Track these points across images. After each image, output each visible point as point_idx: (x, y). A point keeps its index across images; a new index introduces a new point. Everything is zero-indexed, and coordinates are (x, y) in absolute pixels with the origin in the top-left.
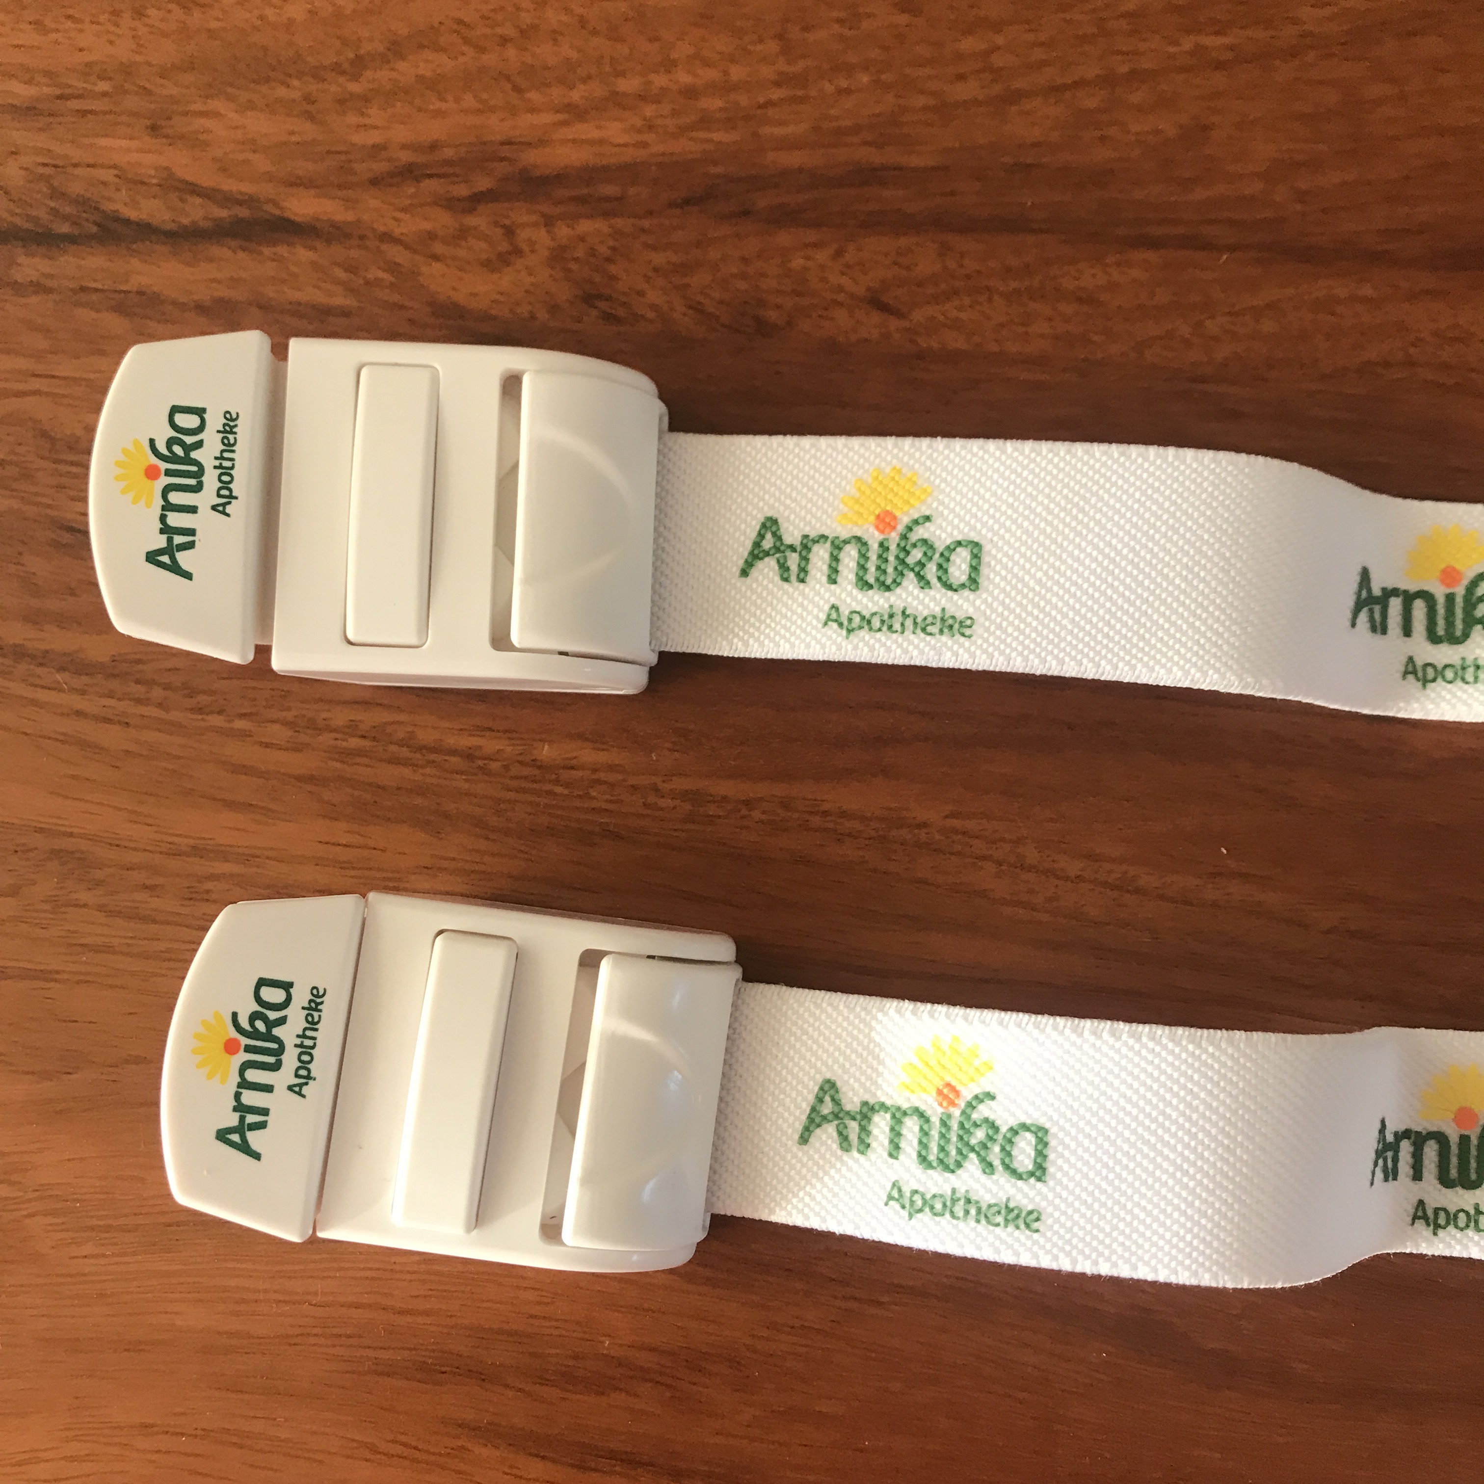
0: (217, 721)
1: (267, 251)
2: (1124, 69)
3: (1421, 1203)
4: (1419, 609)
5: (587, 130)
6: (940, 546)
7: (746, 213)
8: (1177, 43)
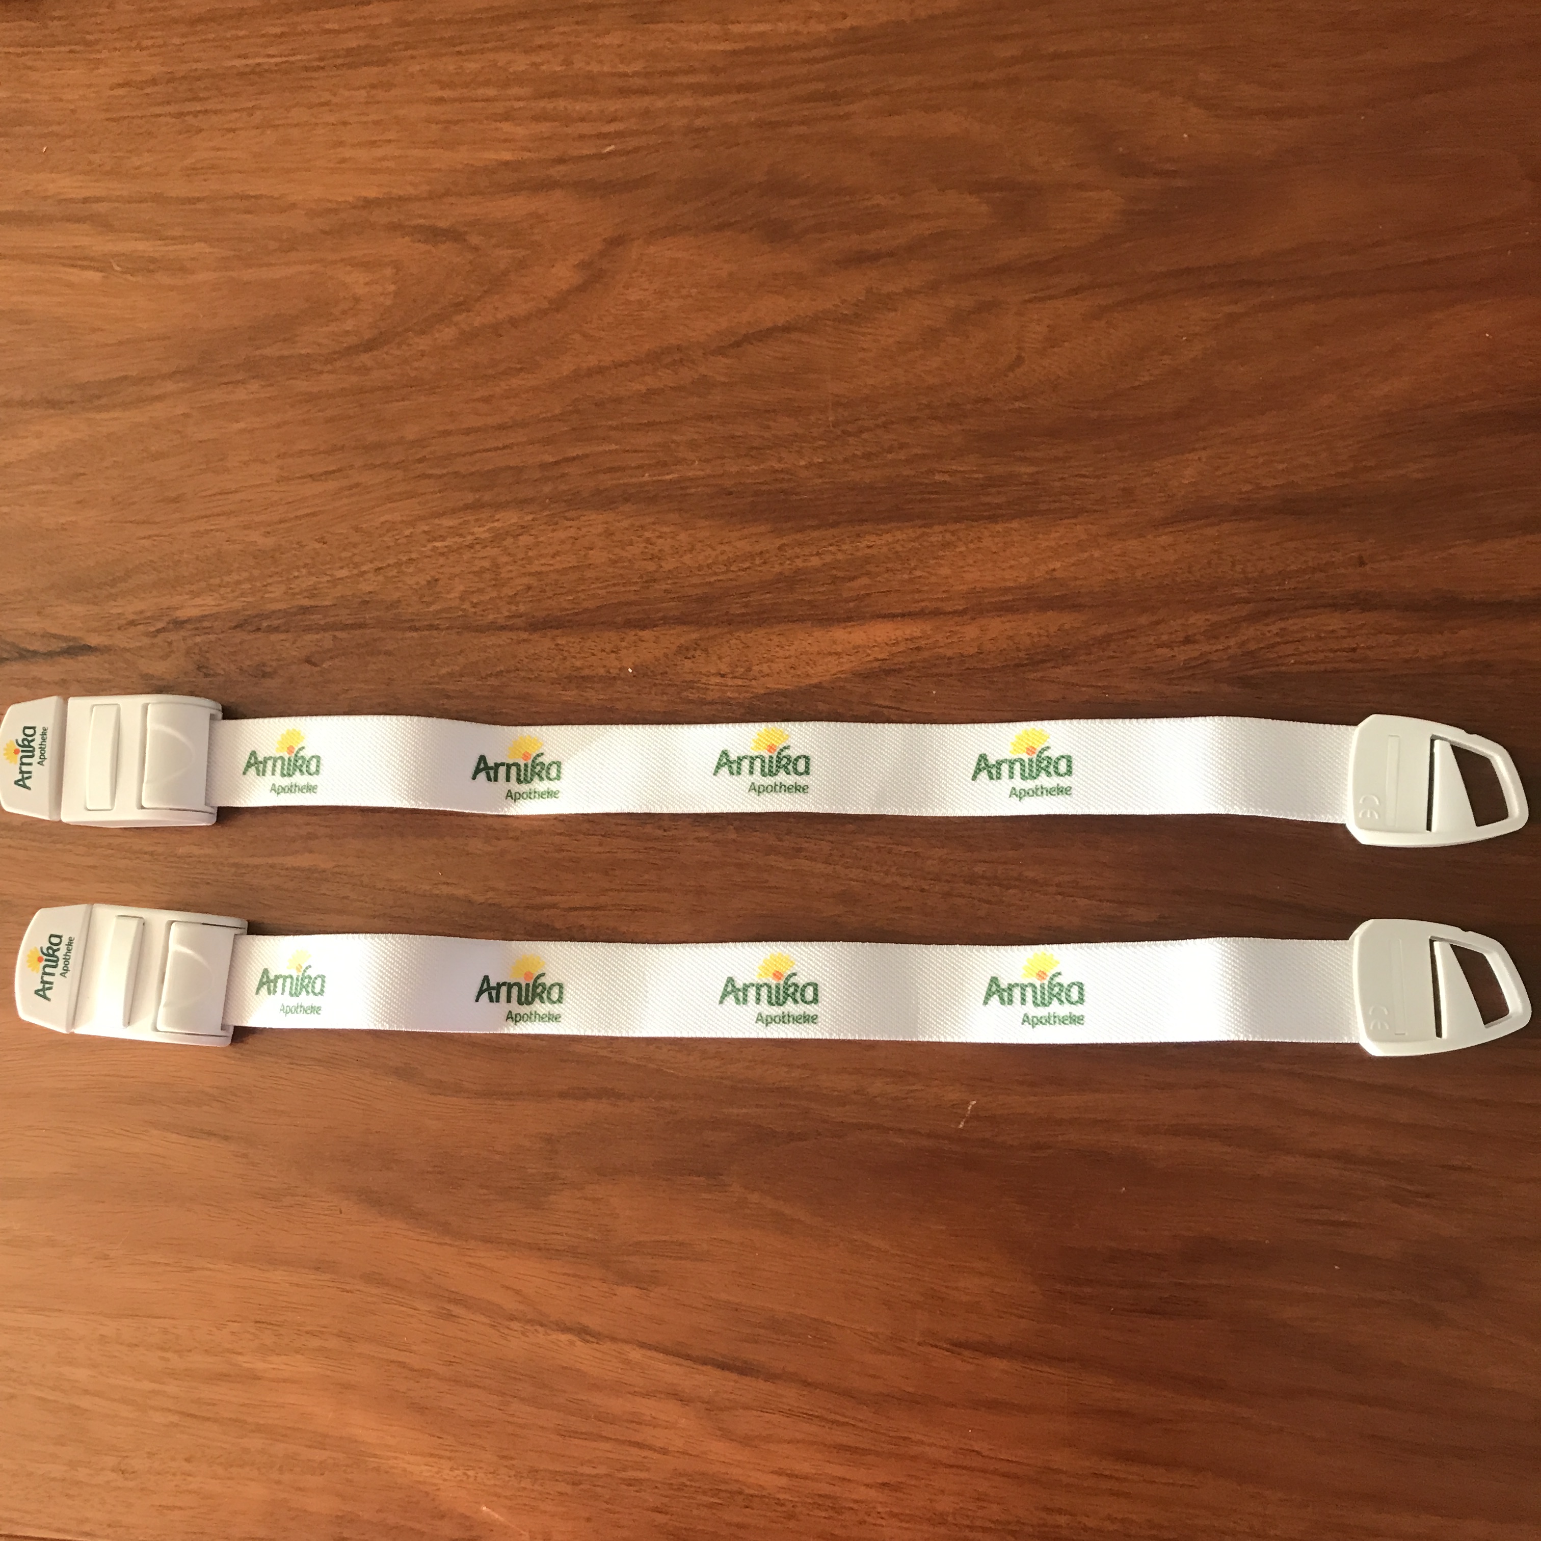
0: (59, 846)
1: (80, 658)
2: (404, 559)
3: (510, 1012)
4: (514, 770)
5: (198, 601)
6: (307, 759)
7: (259, 629)
8: (425, 546)
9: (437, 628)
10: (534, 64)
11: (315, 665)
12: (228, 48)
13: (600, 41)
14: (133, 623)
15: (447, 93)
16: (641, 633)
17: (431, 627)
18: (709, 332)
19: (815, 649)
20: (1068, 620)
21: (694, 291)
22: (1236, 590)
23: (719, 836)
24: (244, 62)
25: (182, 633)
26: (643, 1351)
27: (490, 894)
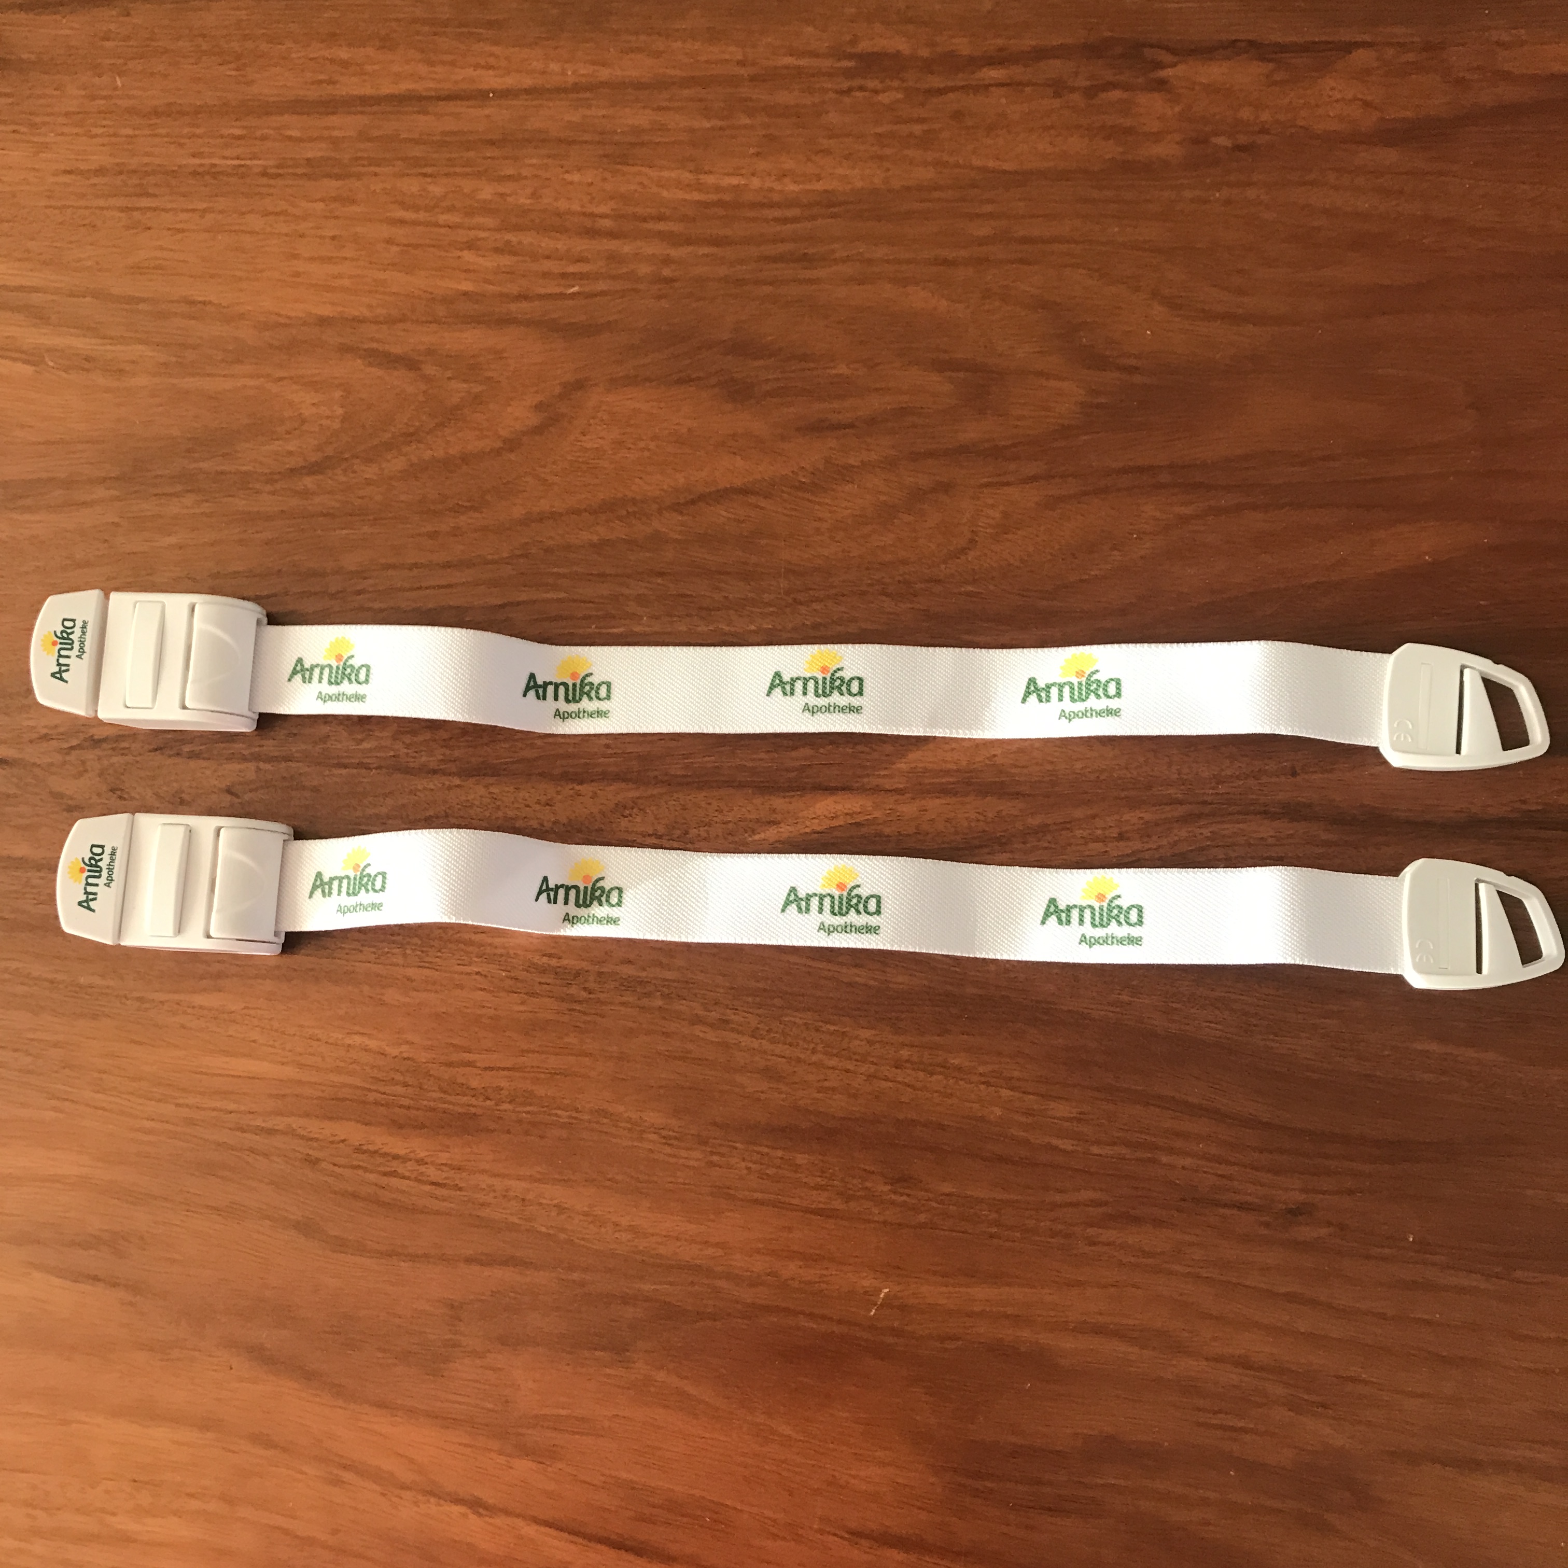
9: (368, 768)
10: (502, 195)
11: (237, 796)
12: (181, 145)
13: (568, 177)
14: (45, 738)
15: (409, 215)
16: (578, 787)
17: (361, 765)
18: (665, 487)
19: (753, 816)
20: (1008, 807)
21: (652, 445)
22: (1171, 791)
23: (645, 1002)
24: (197, 161)
25: (98, 752)
26: (536, 1527)
27: (404, 1048)
